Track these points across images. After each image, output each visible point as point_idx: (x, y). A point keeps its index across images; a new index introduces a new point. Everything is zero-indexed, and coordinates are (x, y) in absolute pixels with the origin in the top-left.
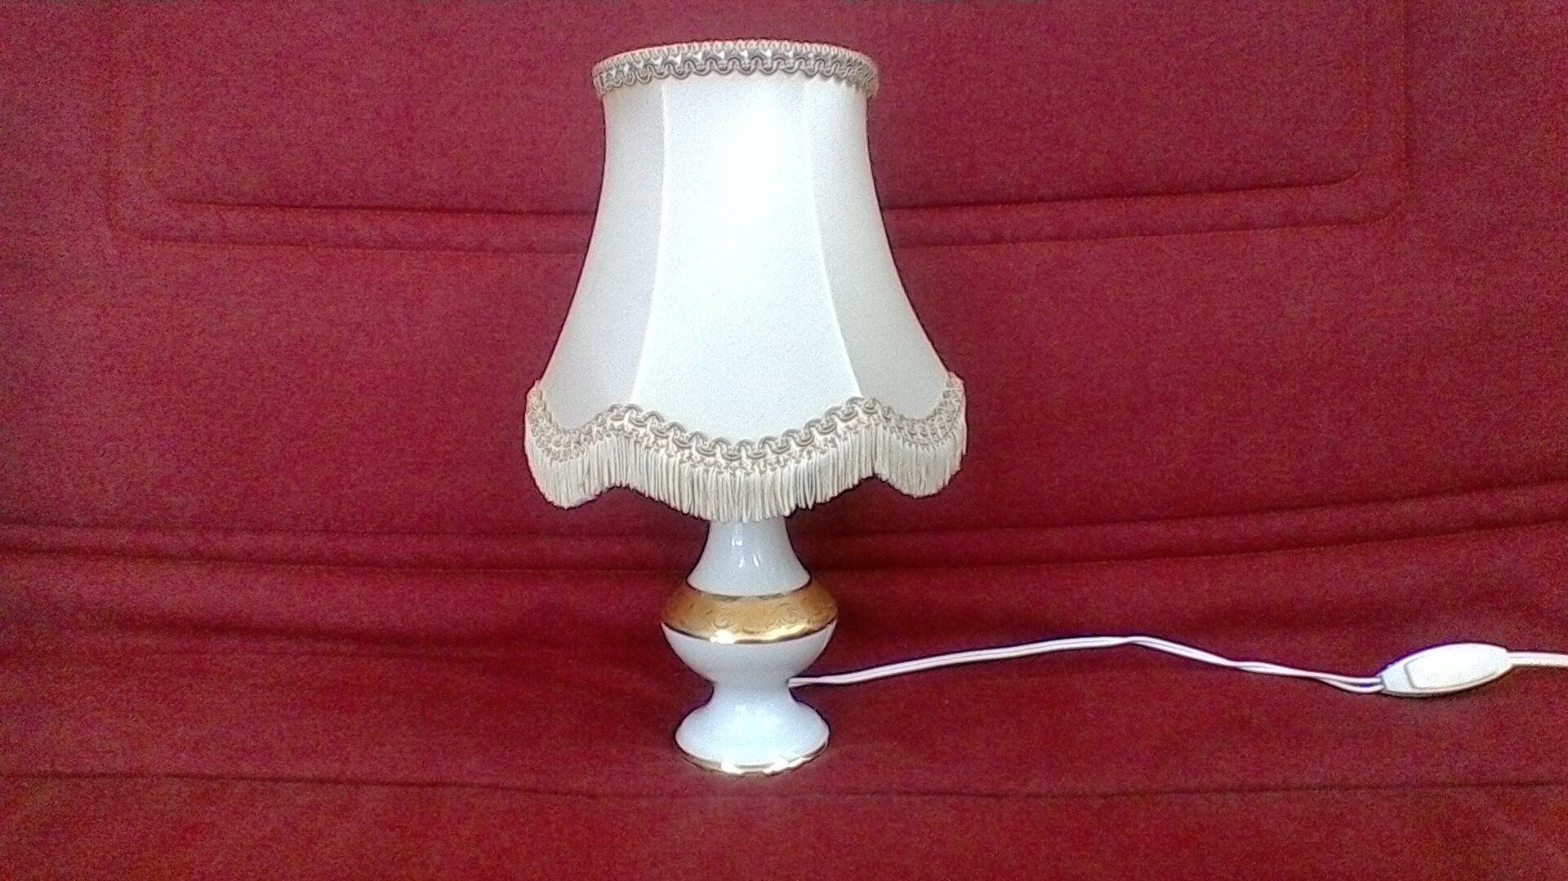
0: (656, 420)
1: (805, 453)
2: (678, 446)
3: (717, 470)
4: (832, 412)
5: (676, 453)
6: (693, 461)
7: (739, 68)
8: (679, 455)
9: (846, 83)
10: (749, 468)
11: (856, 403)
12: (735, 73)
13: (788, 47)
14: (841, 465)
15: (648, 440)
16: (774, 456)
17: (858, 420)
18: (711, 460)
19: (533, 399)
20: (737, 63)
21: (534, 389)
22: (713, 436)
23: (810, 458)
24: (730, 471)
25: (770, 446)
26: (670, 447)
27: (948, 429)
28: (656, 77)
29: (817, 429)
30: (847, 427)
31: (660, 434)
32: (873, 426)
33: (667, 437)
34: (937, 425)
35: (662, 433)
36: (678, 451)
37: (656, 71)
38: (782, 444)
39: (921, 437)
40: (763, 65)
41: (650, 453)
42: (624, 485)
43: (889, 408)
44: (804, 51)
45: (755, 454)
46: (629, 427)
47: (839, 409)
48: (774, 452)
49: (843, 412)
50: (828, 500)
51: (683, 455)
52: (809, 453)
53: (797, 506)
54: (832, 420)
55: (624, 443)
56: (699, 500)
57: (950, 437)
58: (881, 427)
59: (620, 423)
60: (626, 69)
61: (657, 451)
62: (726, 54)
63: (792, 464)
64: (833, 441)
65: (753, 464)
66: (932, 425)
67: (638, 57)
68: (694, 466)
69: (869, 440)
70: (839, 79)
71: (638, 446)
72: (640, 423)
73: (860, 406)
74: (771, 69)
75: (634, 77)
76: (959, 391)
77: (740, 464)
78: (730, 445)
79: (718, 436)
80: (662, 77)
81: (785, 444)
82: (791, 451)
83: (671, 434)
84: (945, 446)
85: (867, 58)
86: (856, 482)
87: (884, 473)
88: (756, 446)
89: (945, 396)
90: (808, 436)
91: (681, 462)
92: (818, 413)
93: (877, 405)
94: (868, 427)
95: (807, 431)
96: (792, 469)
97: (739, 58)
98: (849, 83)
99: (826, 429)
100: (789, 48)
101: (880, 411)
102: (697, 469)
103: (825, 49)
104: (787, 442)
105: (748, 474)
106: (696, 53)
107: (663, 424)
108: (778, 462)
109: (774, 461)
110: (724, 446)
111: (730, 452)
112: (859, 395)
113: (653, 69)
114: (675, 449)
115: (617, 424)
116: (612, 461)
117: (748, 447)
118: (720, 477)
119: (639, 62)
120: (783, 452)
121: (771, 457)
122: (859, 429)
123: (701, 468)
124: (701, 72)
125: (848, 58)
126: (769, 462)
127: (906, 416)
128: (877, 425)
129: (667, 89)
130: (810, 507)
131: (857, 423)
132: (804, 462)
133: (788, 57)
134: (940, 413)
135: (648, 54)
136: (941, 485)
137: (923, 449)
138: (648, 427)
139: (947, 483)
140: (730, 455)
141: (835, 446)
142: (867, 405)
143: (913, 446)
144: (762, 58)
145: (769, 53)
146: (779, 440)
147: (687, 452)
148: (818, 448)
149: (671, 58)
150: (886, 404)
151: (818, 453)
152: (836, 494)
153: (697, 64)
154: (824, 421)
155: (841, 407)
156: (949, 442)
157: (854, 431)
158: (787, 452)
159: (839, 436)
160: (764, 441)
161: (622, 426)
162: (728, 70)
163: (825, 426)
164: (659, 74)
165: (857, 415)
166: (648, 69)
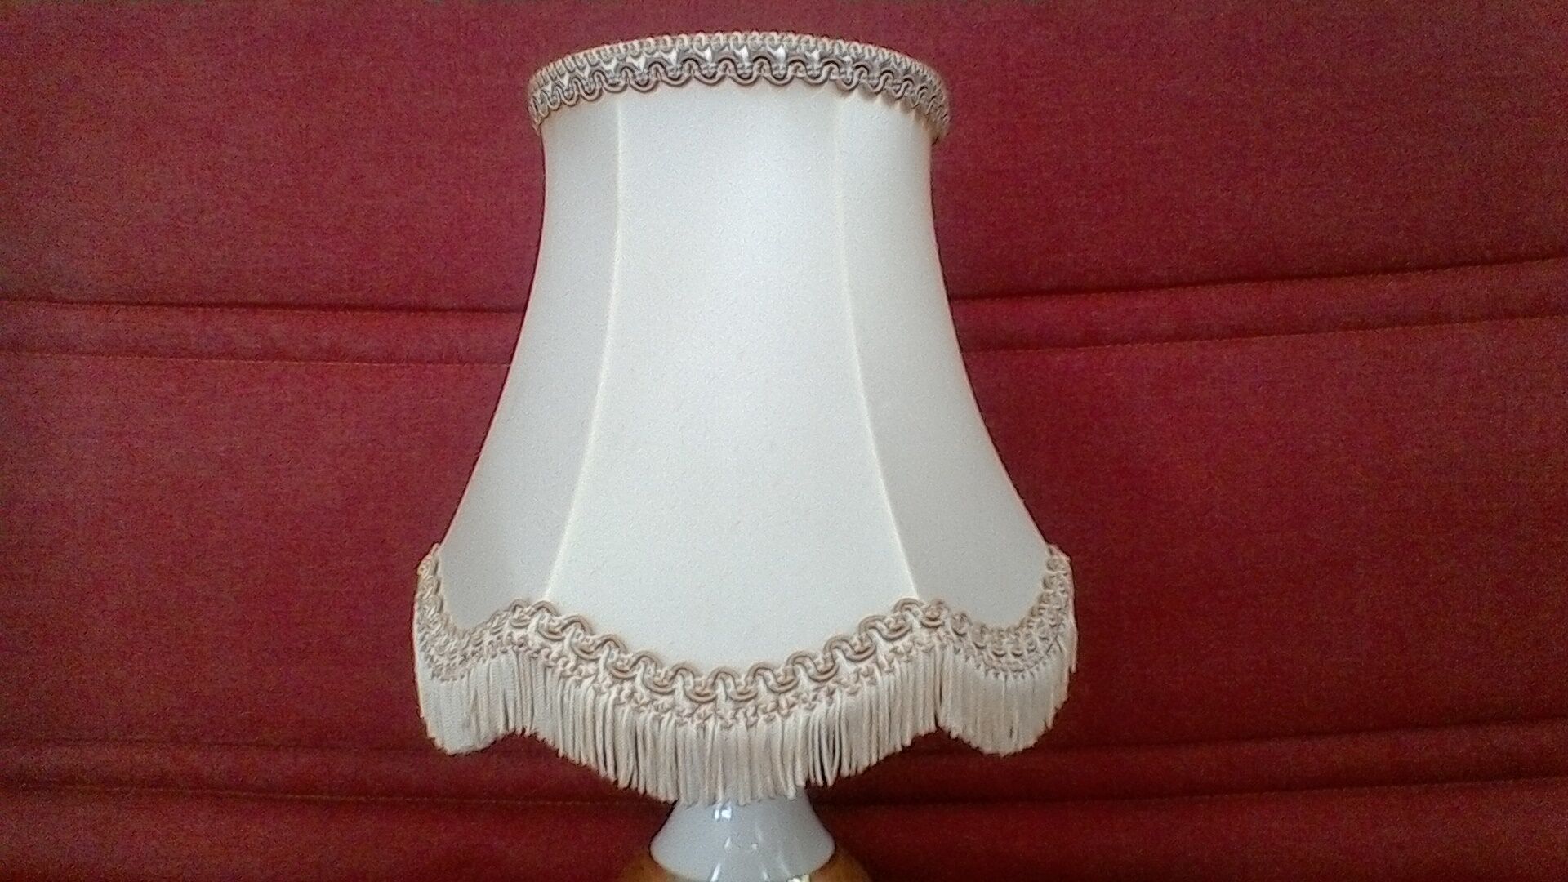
0: (579, 631)
1: (822, 694)
2: (614, 677)
3: (675, 718)
4: (869, 625)
5: (610, 687)
6: (637, 702)
7: (734, 75)
8: (614, 690)
9: (902, 105)
10: (728, 715)
11: (910, 610)
12: (728, 83)
13: (812, 45)
14: (883, 716)
15: (565, 665)
16: (772, 697)
17: (913, 640)
18: (665, 701)
19: (424, 571)
20: (731, 66)
21: (429, 557)
22: (672, 658)
23: (830, 704)
24: (697, 722)
25: (766, 681)
26: (600, 677)
27: (1051, 639)
28: (607, 90)
29: (844, 653)
30: (894, 650)
31: (585, 654)
32: (937, 649)
33: (596, 660)
34: (1036, 635)
35: (589, 653)
36: (614, 684)
37: (607, 81)
38: (786, 676)
39: (1012, 659)
40: (771, 70)
41: (567, 686)
42: (527, 733)
43: (963, 615)
44: (837, 52)
45: (741, 694)
46: (536, 641)
47: (882, 619)
48: (771, 690)
49: (887, 625)
50: (860, 770)
51: (620, 691)
52: (831, 693)
53: (808, 782)
54: (870, 638)
55: (527, 665)
56: (645, 763)
57: (1055, 652)
58: (949, 650)
59: (522, 632)
60: (565, 81)
61: (579, 683)
62: (713, 53)
63: (800, 714)
64: (870, 674)
65: (737, 710)
66: (1028, 635)
67: (582, 61)
68: (637, 710)
69: (930, 674)
70: (890, 100)
71: (549, 672)
72: (553, 635)
73: (915, 615)
74: (784, 77)
75: (576, 93)
76: (1065, 575)
77: (715, 710)
78: (700, 676)
79: (682, 660)
80: (618, 89)
81: (790, 678)
82: (799, 689)
83: (602, 655)
84: (1049, 667)
85: (933, 72)
86: (908, 742)
87: (955, 725)
88: (742, 680)
89: (1046, 585)
90: (830, 664)
91: (617, 703)
92: (846, 624)
93: (945, 613)
94: (928, 652)
95: (828, 655)
96: (802, 721)
97: (734, 60)
98: (906, 109)
99: (859, 653)
100: (814, 47)
101: (948, 622)
102: (642, 716)
103: (869, 52)
104: (794, 673)
105: (727, 727)
106: (668, 52)
107: (591, 638)
108: (778, 706)
109: (771, 706)
110: (690, 678)
111: (698, 689)
112: (915, 596)
113: (603, 78)
114: (609, 681)
115: (518, 634)
116: (510, 695)
117: (730, 681)
118: (680, 731)
119: (583, 69)
120: (785, 692)
121: (767, 699)
122: (913, 653)
123: (649, 714)
124: (677, 82)
125: (904, 67)
126: (763, 706)
127: (990, 626)
128: (943, 647)
129: (624, 109)
130: (830, 782)
131: (910, 644)
132: (821, 707)
133: (812, 60)
134: (1041, 614)
135: (596, 56)
136: (1041, 730)
137: (1015, 677)
138: (566, 642)
139: (1050, 725)
140: (698, 695)
141: (873, 683)
142: (928, 614)
143: (1001, 676)
144: (769, 59)
145: (781, 52)
146: (780, 671)
147: (627, 686)
148: (846, 686)
149: (630, 60)
150: (956, 609)
151: (845, 694)
152: (874, 761)
153: (668, 68)
154: (855, 640)
155: (884, 618)
156: (1052, 661)
157: (905, 658)
158: (793, 692)
159: (880, 667)
160: (757, 671)
161: (525, 638)
162: (717, 77)
163: (857, 648)
164: (612, 85)
165: (911, 630)
166: (596, 79)
